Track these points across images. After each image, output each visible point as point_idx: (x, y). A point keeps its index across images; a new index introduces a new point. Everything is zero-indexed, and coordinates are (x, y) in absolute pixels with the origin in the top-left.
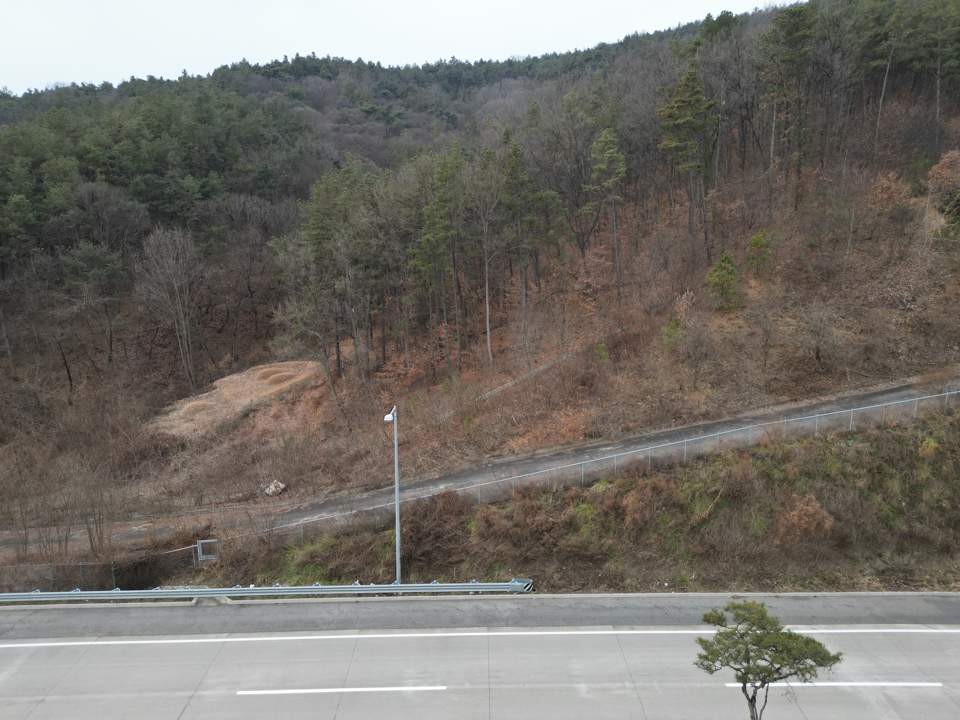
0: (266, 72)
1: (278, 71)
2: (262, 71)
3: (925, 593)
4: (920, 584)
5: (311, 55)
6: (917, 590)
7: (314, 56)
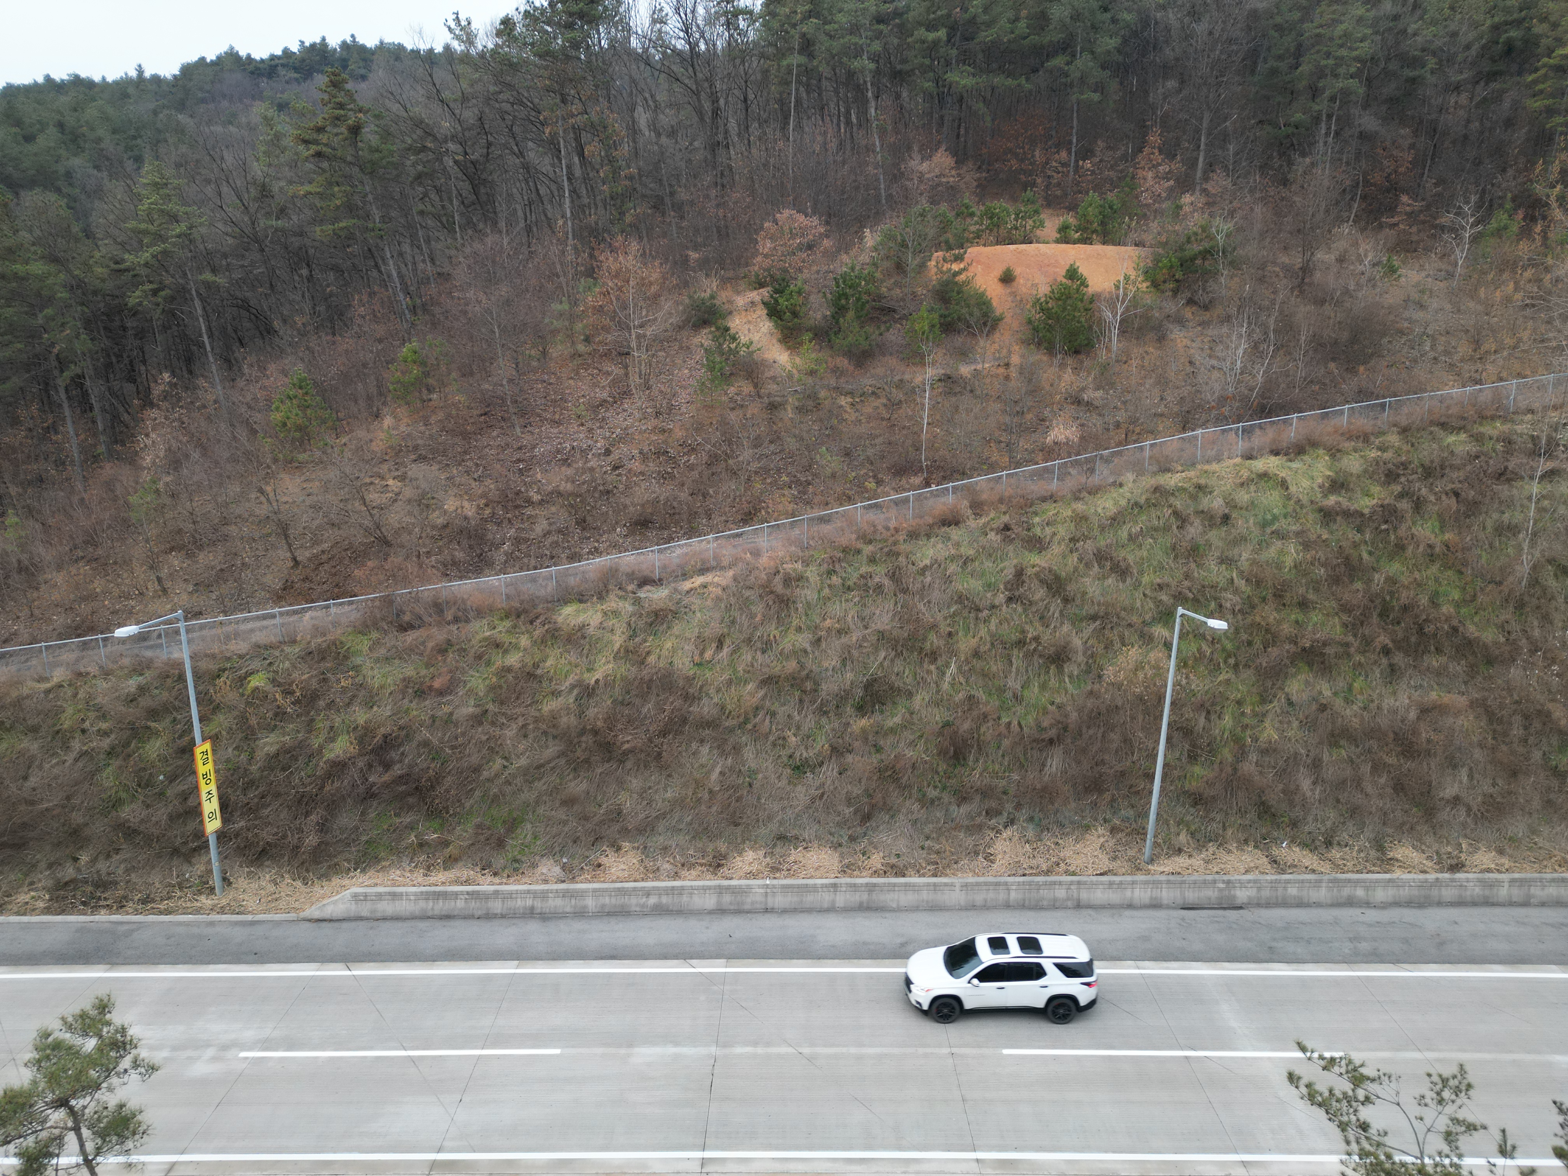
0: (257, 69)
1: (277, 66)
2: (251, 68)
3: (97, 918)
4: (105, 903)
5: (349, 40)
6: (92, 914)
7: (354, 41)
